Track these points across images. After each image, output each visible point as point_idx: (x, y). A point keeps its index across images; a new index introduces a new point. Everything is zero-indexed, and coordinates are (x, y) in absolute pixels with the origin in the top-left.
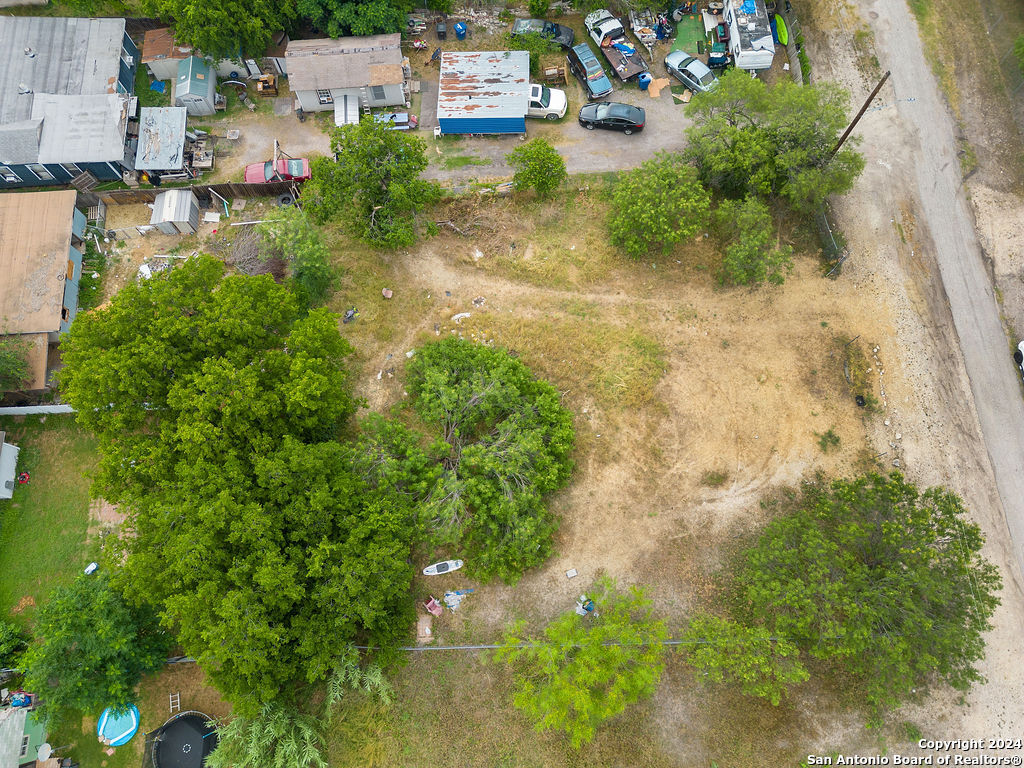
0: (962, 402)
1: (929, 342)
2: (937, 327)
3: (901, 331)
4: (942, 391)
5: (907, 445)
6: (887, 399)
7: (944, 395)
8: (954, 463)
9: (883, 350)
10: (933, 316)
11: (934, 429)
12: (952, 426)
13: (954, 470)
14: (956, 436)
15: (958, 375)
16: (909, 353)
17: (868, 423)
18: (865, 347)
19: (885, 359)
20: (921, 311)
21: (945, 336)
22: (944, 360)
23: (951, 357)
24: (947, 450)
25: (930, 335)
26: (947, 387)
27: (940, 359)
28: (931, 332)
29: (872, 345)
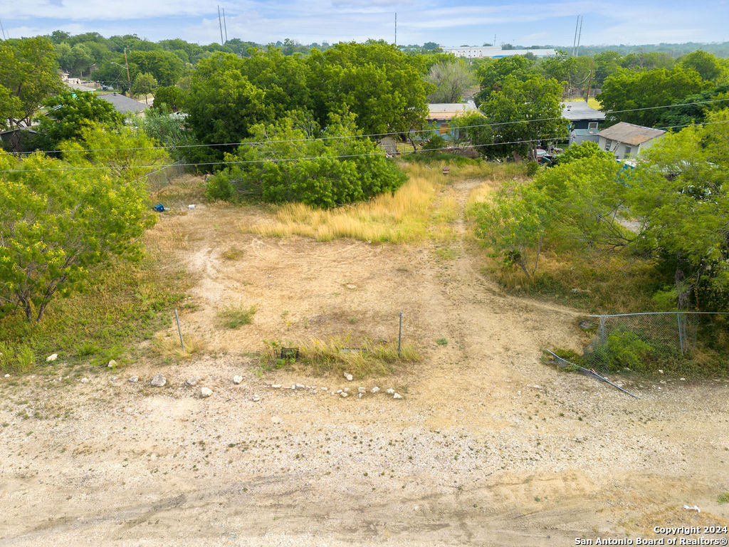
0: (237, 522)
1: (419, 491)
2: (460, 515)
3: (439, 438)
4: (278, 488)
5: (186, 405)
6: (287, 391)
7: (266, 489)
8: (100, 469)
9: (392, 404)
10: (492, 513)
11: (196, 452)
12: (185, 487)
13: (86, 467)
14: (157, 490)
15: (315, 533)
16: (384, 443)
17: (247, 359)
18: (400, 381)
19: (371, 403)
20: (504, 490)
21: (434, 528)
22: (362, 510)
23: (370, 528)
24: (139, 465)
25: (436, 495)
26: (285, 500)
27: (364, 502)
28: (443, 499)
29: (404, 389)
